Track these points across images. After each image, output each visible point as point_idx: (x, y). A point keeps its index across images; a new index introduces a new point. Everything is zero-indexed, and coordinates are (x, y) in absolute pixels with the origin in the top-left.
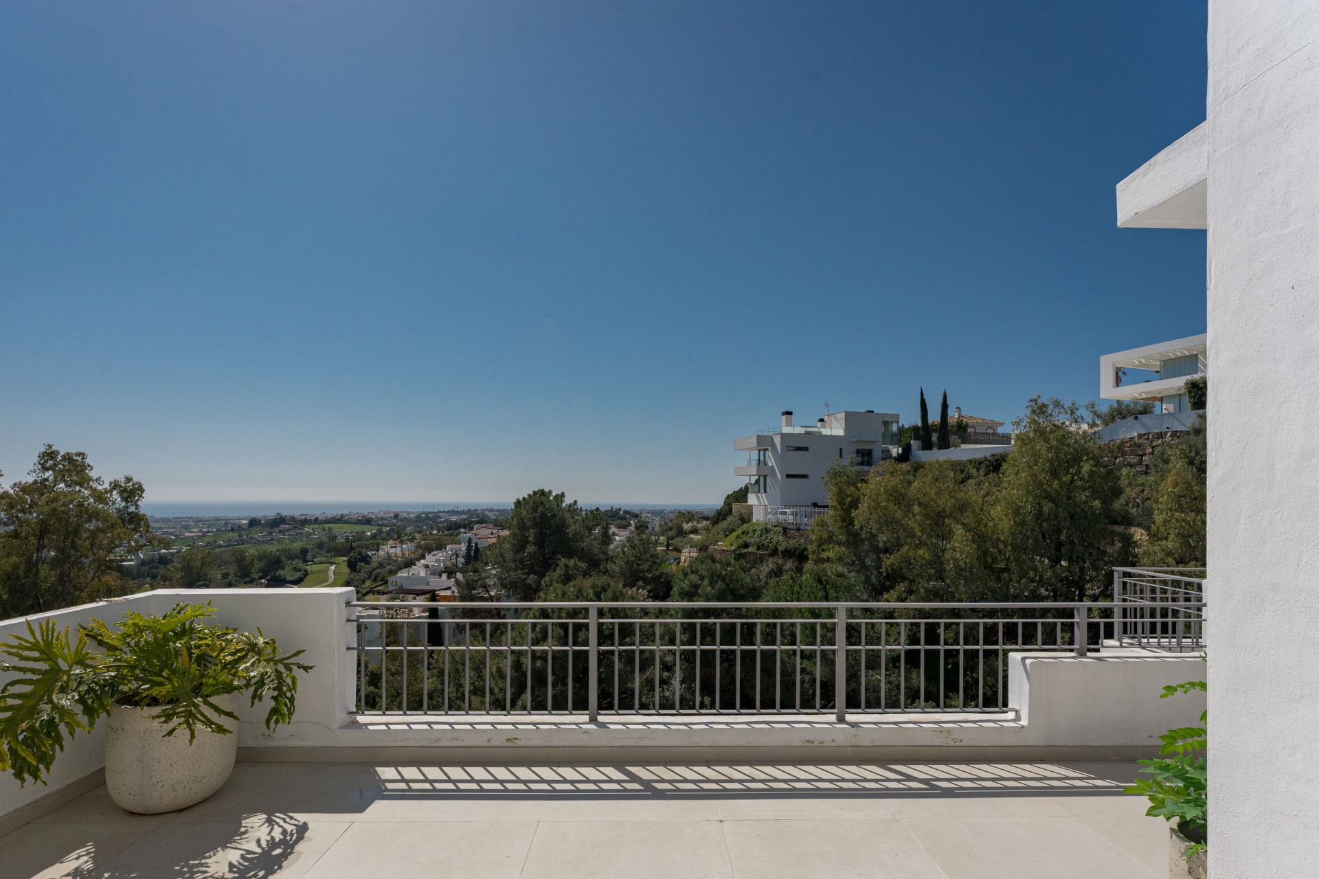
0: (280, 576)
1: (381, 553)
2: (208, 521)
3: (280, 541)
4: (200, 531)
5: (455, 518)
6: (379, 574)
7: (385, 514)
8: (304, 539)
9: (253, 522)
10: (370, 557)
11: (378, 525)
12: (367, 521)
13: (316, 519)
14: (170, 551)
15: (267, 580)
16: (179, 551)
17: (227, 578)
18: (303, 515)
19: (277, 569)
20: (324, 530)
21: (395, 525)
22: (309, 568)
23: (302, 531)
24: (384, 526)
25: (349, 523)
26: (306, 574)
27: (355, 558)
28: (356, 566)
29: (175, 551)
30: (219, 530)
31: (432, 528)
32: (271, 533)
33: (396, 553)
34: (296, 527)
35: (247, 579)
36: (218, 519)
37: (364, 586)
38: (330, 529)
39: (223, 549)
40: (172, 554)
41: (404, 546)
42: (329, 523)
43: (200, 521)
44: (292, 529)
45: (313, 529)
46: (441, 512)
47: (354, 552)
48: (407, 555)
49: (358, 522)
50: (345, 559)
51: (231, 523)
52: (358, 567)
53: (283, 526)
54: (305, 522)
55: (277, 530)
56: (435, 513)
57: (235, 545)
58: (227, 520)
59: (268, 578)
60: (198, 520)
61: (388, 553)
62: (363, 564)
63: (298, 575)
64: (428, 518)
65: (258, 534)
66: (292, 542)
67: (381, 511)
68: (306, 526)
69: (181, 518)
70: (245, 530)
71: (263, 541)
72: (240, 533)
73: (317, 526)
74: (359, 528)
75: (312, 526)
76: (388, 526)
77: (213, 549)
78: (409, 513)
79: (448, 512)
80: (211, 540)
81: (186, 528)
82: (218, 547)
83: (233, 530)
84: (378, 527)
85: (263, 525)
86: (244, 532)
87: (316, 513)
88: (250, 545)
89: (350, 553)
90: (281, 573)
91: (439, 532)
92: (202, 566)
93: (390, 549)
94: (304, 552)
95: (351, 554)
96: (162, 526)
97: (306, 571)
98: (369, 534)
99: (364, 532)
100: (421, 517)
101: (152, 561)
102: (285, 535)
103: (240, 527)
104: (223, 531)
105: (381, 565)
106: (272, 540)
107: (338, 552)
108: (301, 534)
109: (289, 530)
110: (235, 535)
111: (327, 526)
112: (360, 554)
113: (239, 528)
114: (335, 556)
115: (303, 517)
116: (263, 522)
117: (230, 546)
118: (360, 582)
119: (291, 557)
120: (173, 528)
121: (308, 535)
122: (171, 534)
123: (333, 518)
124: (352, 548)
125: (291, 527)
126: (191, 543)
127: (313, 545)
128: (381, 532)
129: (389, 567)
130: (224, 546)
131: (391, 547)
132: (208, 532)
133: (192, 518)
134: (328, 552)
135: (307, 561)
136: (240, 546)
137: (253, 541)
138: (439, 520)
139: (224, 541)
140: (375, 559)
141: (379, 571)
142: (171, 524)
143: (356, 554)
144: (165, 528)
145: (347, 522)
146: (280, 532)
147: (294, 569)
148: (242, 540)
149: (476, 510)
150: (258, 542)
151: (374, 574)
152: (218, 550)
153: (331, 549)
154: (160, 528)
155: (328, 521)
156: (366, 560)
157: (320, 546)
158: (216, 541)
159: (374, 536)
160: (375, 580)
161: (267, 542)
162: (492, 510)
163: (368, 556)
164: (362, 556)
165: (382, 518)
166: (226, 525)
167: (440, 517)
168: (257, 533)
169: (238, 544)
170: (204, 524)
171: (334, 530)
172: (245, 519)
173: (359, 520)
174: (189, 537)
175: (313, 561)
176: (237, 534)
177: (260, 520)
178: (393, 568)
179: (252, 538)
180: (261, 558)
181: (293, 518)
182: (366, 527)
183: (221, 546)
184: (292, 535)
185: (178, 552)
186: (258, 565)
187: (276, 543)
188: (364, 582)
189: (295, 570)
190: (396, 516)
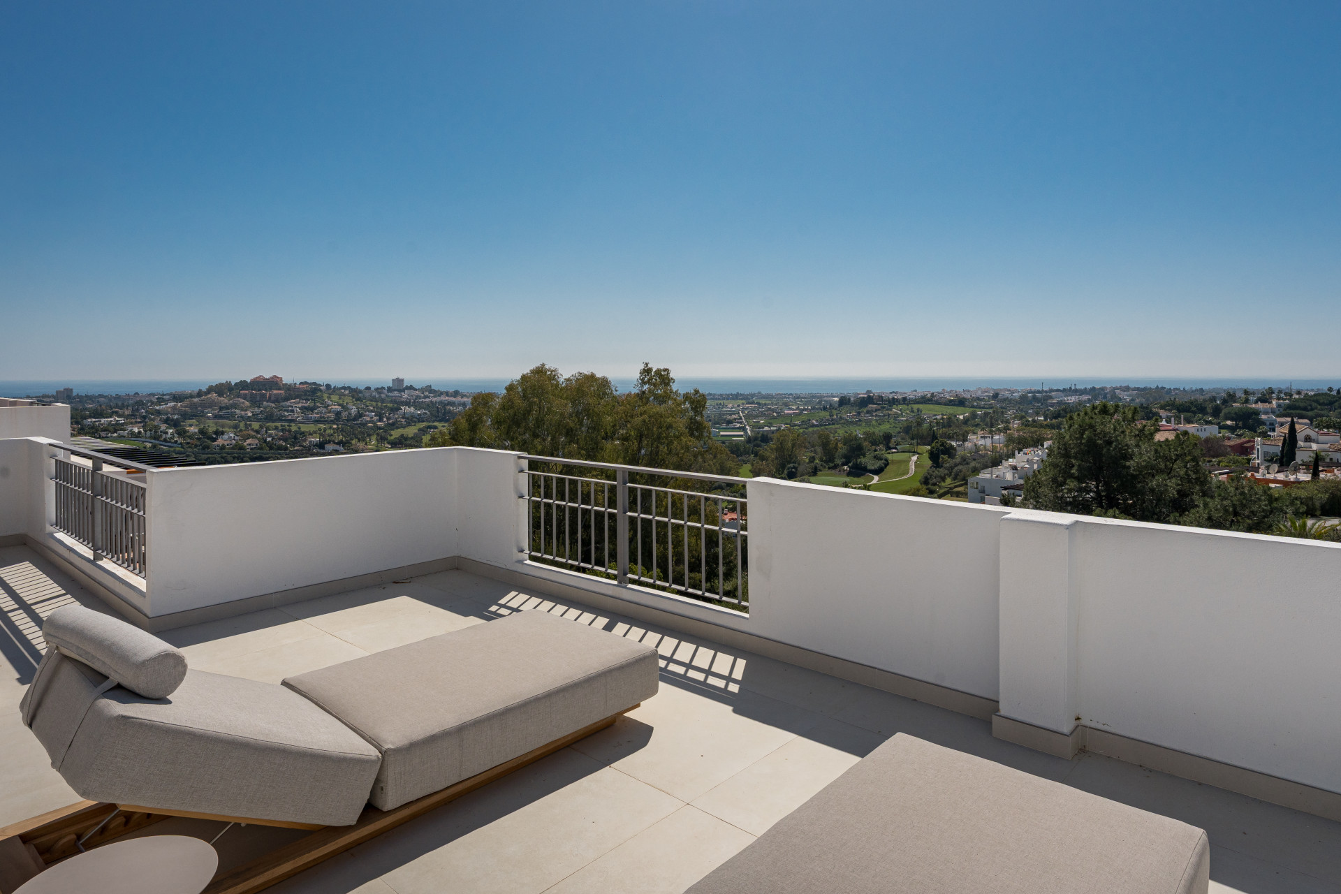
0: (861, 463)
1: (968, 445)
2: (805, 398)
3: (868, 423)
4: (798, 409)
5: (1072, 399)
6: (961, 471)
7: (983, 392)
8: (892, 421)
9: (844, 401)
10: (955, 449)
11: (973, 407)
12: (960, 402)
13: (904, 399)
14: (772, 428)
15: (849, 467)
16: (779, 429)
17: (813, 462)
18: (893, 392)
19: (858, 456)
20: (913, 411)
21: (991, 408)
22: (889, 457)
23: (890, 412)
24: (979, 407)
25: (939, 404)
26: (887, 464)
27: (938, 449)
28: (939, 459)
29: (775, 428)
30: (813, 408)
31: (1038, 414)
32: (859, 413)
33: (985, 446)
34: (884, 408)
35: (831, 465)
36: (813, 396)
37: (943, 484)
38: (918, 410)
39: (815, 429)
40: (773, 432)
41: (996, 437)
42: (918, 403)
43: (798, 398)
44: (879, 410)
45: (900, 410)
46: (1053, 391)
47: (937, 442)
48: (998, 450)
49: (950, 403)
50: (929, 447)
51: (825, 401)
52: (941, 460)
53: (870, 406)
54: (893, 402)
55: (865, 410)
56: (1046, 392)
57: (826, 425)
58: (821, 397)
59: (850, 464)
60: (798, 397)
61: (976, 445)
62: (946, 457)
63: (879, 464)
64: (1034, 398)
65: (848, 414)
66: (880, 424)
67: (979, 389)
68: (894, 406)
69: (782, 394)
70: (836, 409)
71: (851, 422)
72: (831, 412)
73: (905, 407)
74: (950, 410)
75: (900, 407)
76: (984, 408)
77: (806, 428)
78: (1013, 392)
79: (1064, 390)
80: (805, 418)
81: (786, 405)
82: (811, 427)
83: (825, 409)
84: (972, 409)
85: (853, 405)
86: (834, 412)
87: (908, 392)
88: (839, 425)
89: (933, 442)
90: (862, 460)
91: (1046, 420)
92: (793, 448)
93: (979, 440)
94: (887, 438)
95: (933, 445)
96: (768, 402)
97: (886, 460)
98: (961, 417)
99: (955, 416)
100: (1027, 397)
101: (756, 439)
102: (872, 416)
103: (831, 405)
104: (817, 409)
105: (964, 461)
106: (860, 420)
107: (922, 440)
108: (889, 415)
109: (876, 410)
110: (825, 414)
111: (916, 407)
112: (942, 445)
113: (828, 408)
114: (918, 444)
115: (891, 396)
116: (852, 399)
117: (821, 425)
118: (939, 479)
119: (874, 443)
120: (776, 405)
121: (896, 417)
122: (774, 411)
123: (923, 397)
124: (934, 437)
125: (879, 407)
126: (789, 422)
127: (901, 428)
128: (974, 416)
129: (973, 464)
130: (817, 426)
131: (981, 437)
132: (803, 410)
133: (791, 394)
134: (913, 439)
135: (891, 448)
136: (830, 426)
137: (842, 421)
138: (1050, 401)
139: (817, 421)
140: (960, 452)
141: (960, 467)
142: (774, 401)
143: (938, 445)
144: (769, 404)
145: (938, 403)
146: (868, 412)
147: (875, 457)
148: (832, 420)
149: (1102, 389)
150: (848, 423)
151: (954, 470)
152: (811, 429)
153: (916, 434)
154: (765, 404)
155: (916, 402)
156: (949, 451)
157: (907, 430)
158: (810, 420)
159: (966, 421)
160: (955, 479)
161: (856, 423)
162: (1127, 389)
163: (952, 447)
164: (945, 447)
165: (978, 399)
166: (820, 402)
167: (1051, 398)
168: (846, 412)
169: (829, 424)
170: (801, 401)
171: (923, 413)
172: (837, 397)
173: (951, 401)
174: (788, 414)
175: (896, 448)
176: (828, 414)
177: (849, 399)
178: (977, 465)
179: (841, 418)
180: (847, 440)
181: (881, 398)
182: (960, 409)
183: (813, 426)
184: (880, 416)
185: (777, 430)
186: (842, 449)
187: (864, 424)
188: (943, 479)
189: (877, 458)
190: (996, 396)
